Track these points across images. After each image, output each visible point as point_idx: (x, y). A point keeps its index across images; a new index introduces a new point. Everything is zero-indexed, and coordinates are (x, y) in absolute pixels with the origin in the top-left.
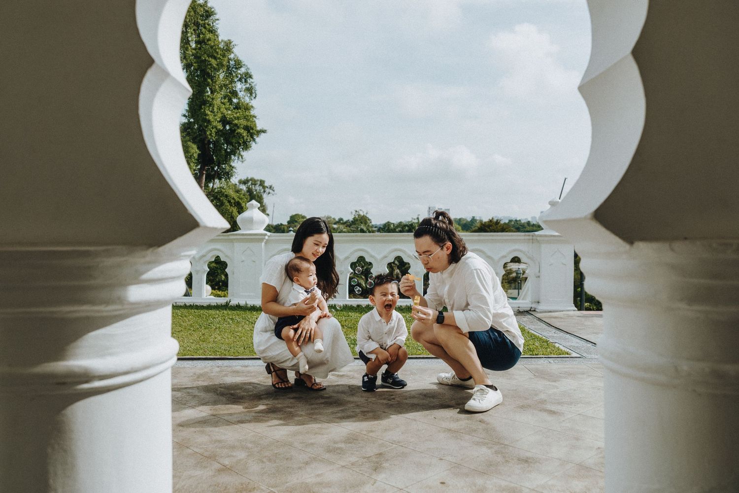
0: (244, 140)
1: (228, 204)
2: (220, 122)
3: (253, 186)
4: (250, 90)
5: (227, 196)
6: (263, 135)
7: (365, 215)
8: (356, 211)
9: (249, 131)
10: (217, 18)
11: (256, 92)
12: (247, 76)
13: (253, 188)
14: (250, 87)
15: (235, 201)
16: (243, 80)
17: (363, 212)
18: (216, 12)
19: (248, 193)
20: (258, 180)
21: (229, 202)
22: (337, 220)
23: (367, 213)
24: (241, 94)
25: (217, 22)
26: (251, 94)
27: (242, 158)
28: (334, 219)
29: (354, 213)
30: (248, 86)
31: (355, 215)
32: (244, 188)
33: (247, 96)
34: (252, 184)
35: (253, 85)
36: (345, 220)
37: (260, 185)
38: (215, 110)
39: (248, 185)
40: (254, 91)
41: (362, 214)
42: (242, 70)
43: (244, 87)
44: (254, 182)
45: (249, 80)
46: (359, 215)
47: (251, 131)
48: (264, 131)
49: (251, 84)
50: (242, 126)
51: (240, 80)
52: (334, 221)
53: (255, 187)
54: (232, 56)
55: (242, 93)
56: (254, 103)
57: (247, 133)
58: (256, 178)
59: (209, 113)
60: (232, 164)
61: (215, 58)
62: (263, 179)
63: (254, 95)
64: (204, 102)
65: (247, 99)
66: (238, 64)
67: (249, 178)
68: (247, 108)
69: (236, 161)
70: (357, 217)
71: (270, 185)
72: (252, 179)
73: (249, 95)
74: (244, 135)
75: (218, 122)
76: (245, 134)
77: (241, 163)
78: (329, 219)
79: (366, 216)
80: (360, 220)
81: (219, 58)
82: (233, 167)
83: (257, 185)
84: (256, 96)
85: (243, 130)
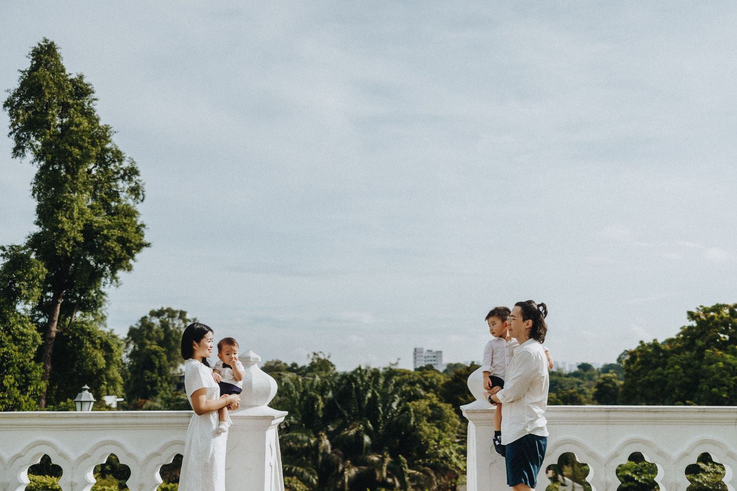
0: (116, 256)
1: (91, 346)
2: (81, 232)
3: (170, 319)
4: (135, 191)
5: (89, 334)
6: (145, 250)
7: (327, 359)
8: (315, 354)
9: (124, 245)
10: (95, 98)
11: (144, 193)
12: (132, 172)
13: (170, 321)
14: (136, 186)
15: (102, 341)
16: (126, 178)
17: (324, 355)
18: (95, 89)
19: (163, 329)
20: (177, 312)
21: (93, 343)
22: (289, 365)
23: (329, 357)
24: (122, 196)
25: (95, 102)
26: (137, 195)
27: (117, 281)
28: (285, 364)
29: (312, 356)
30: (133, 185)
31: (312, 359)
32: (156, 321)
33: (131, 198)
34: (169, 317)
35: (140, 184)
36: (300, 365)
37: (180, 318)
38: (76, 215)
39: (164, 317)
40: (141, 192)
41: (322, 357)
42: (126, 164)
43: (127, 186)
44: (172, 313)
45: (135, 178)
46: (319, 359)
47: (128, 245)
48: (148, 245)
49: (138, 182)
50: (115, 237)
51: (123, 177)
52: (285, 367)
53: (172, 320)
54: (108, 146)
55: (124, 194)
56: (139, 207)
57: (122, 247)
58: (174, 308)
59: (64, 219)
60: (102, 289)
61: (81, 148)
62: (184, 310)
63: (141, 197)
64: (59, 206)
65: (130, 202)
66: (118, 156)
67: (165, 308)
68: (130, 213)
69: (107, 286)
70: (316, 361)
71: (194, 317)
72: (169, 310)
73: (133, 197)
74: (116, 249)
75: (78, 233)
76: (118, 249)
77: (115, 288)
78: (278, 365)
79: (327, 361)
80: (319, 366)
81: (86, 148)
82: (103, 294)
83: (177, 318)
84: (143, 199)
85: (115, 243)
